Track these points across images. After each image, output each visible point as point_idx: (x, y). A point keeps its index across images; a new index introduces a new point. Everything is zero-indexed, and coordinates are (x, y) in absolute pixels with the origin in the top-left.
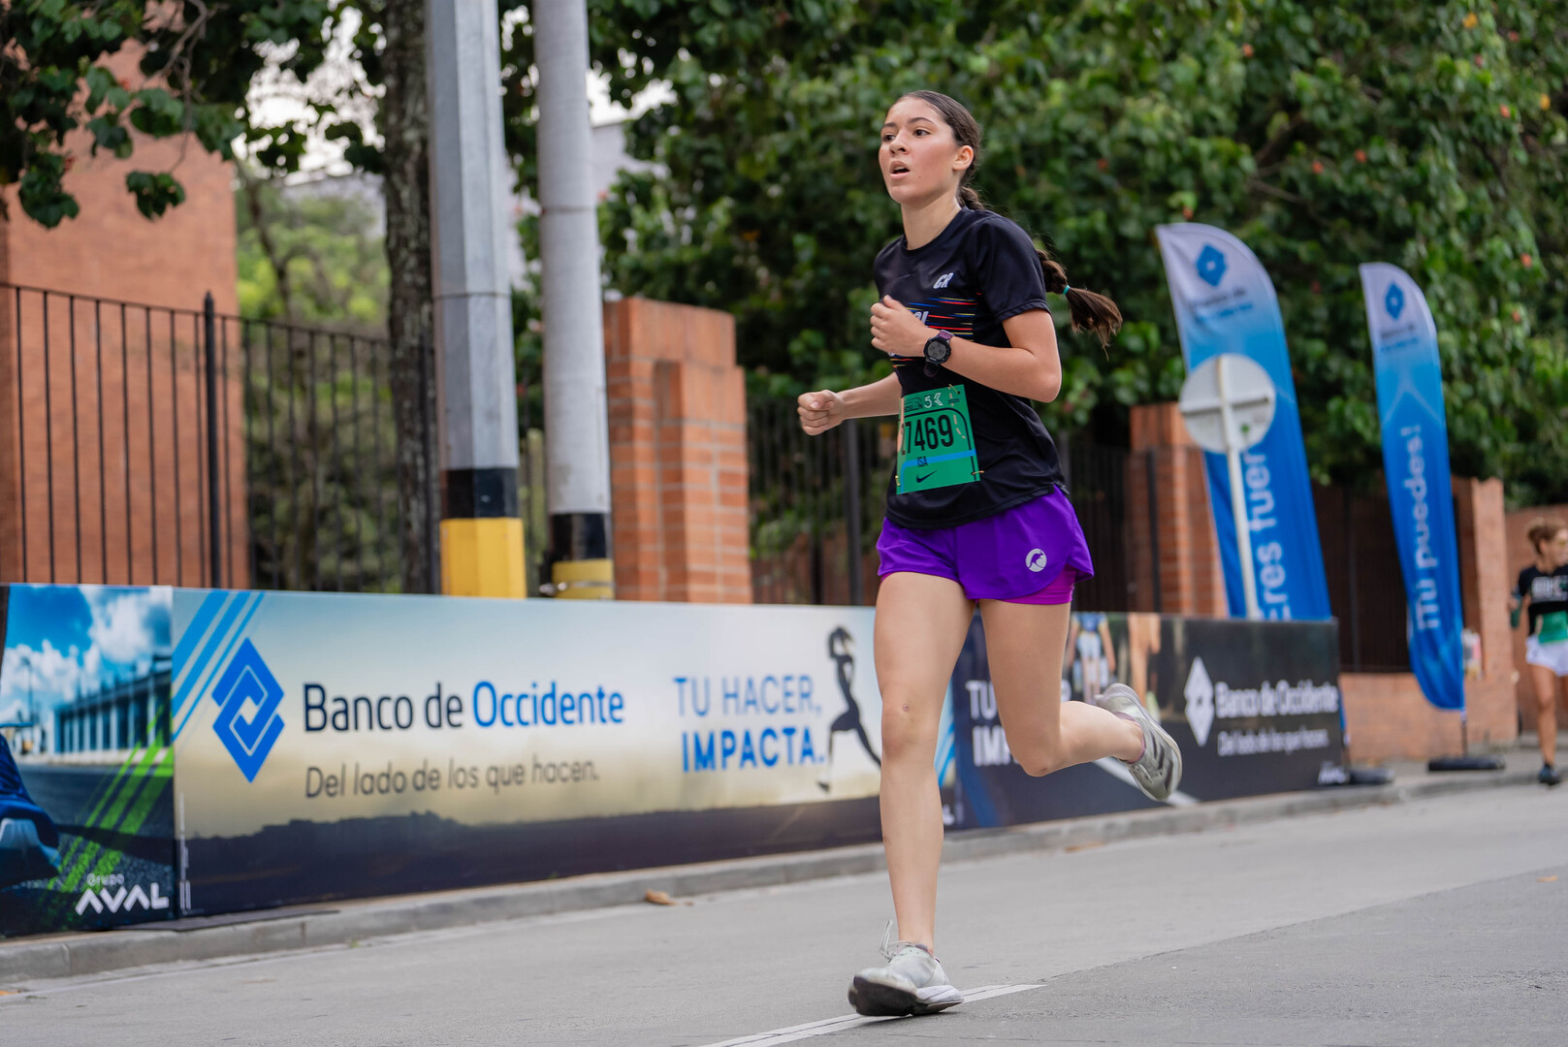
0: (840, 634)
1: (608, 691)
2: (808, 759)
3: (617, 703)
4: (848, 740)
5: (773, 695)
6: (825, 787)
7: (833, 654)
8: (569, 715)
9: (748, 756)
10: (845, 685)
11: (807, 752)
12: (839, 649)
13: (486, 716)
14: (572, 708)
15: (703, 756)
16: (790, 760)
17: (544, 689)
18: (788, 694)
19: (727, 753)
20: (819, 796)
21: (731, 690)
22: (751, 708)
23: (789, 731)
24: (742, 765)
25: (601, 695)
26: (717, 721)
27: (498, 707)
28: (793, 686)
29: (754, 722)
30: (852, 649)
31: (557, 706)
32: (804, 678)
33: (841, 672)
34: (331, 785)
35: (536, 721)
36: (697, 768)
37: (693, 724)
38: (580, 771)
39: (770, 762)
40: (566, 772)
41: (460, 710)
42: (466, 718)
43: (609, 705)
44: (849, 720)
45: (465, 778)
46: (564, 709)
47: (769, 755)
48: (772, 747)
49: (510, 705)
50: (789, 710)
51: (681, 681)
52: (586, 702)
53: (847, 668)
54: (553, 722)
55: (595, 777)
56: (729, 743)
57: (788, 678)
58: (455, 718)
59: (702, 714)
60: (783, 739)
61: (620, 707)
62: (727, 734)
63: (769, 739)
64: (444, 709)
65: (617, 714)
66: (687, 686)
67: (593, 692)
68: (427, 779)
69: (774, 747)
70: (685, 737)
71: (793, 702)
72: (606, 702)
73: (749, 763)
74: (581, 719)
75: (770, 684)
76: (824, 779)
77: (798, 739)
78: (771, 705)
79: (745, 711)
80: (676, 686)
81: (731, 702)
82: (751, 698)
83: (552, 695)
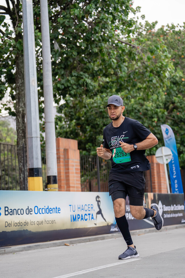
0: (98, 197)
1: (58, 208)
2: (93, 219)
3: (59, 209)
4: (99, 216)
5: (86, 208)
6: (95, 224)
7: (97, 200)
8: (51, 212)
9: (82, 219)
10: (99, 206)
11: (92, 218)
12: (98, 200)
13: (36, 212)
14: (51, 211)
15: (74, 219)
16: (89, 220)
17: (47, 207)
18: (89, 208)
19: (78, 218)
20: (95, 226)
21: (79, 207)
22: (83, 210)
23: (89, 214)
24: (81, 220)
25: (56, 208)
26: (77, 213)
27: (39, 210)
28: (90, 206)
29: (83, 213)
30: (100, 199)
31: (49, 210)
32: (92, 205)
33: (98, 203)
34: (9, 225)
35: (45, 213)
36: (73, 221)
37: (72, 213)
38: (53, 222)
39: (86, 220)
40: (50, 222)
41: (32, 211)
42: (33, 212)
43: (58, 210)
44: (100, 212)
45: (33, 223)
46: (50, 211)
47: (86, 219)
48: (86, 217)
49: (41, 210)
50: (89, 211)
51: (70, 205)
52: (54, 209)
53: (99, 203)
54: (48, 213)
55: (56, 223)
56: (79, 216)
57: (89, 205)
58: (31, 213)
59: (74, 211)
60: (88, 216)
61: (60, 210)
62: (78, 215)
63: (86, 216)
64: (29, 211)
65: (59, 212)
66: (71, 206)
67: (55, 208)
68: (26, 224)
69: (87, 217)
70: (71, 215)
71: (90, 209)
72: (57, 209)
73: (82, 220)
74: (53, 213)
75: (86, 206)
76: (95, 223)
77: (91, 216)
78: (86, 210)
79: (82, 211)
80: (70, 206)
81: (79, 209)
82: (83, 209)
83: (48, 208)
